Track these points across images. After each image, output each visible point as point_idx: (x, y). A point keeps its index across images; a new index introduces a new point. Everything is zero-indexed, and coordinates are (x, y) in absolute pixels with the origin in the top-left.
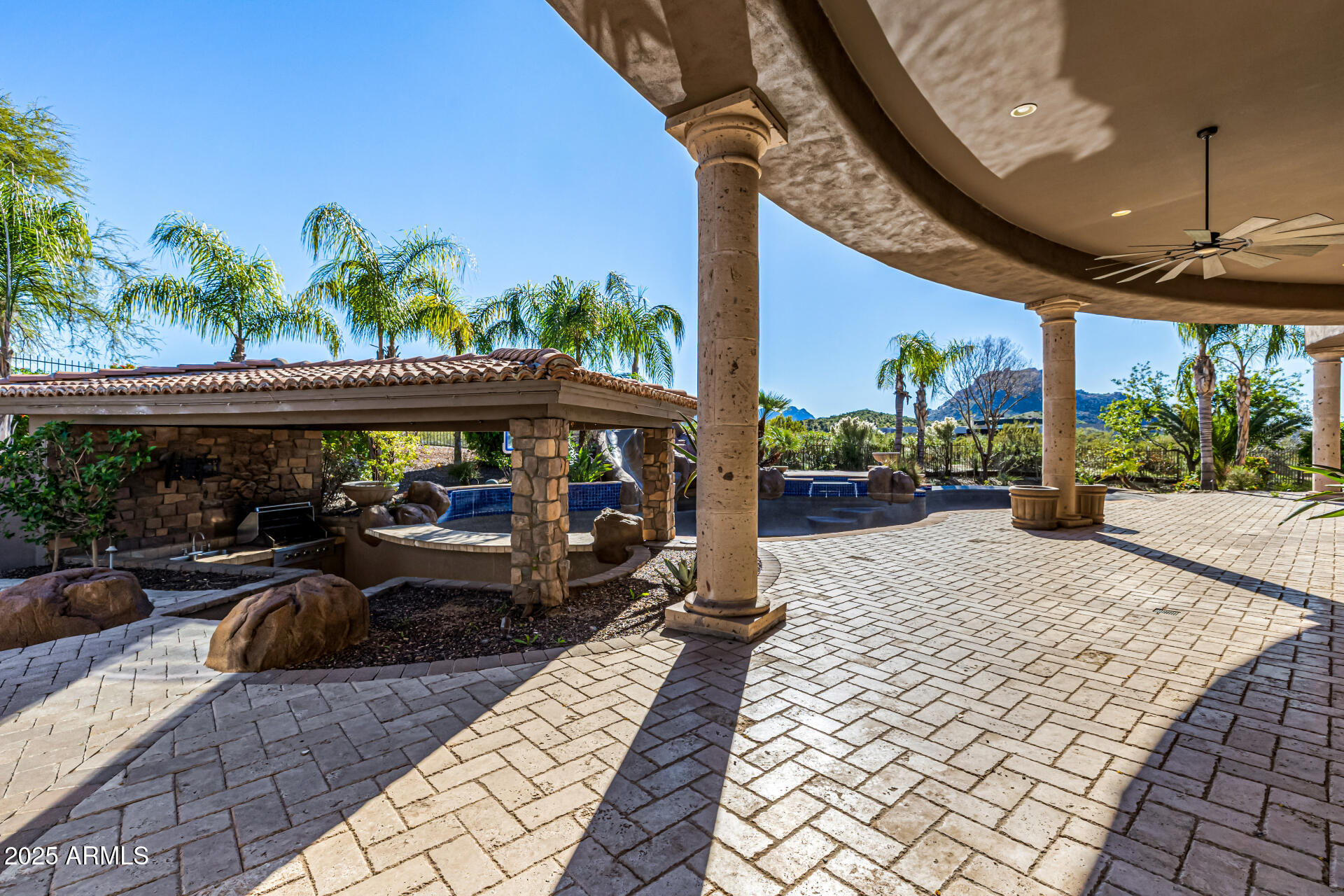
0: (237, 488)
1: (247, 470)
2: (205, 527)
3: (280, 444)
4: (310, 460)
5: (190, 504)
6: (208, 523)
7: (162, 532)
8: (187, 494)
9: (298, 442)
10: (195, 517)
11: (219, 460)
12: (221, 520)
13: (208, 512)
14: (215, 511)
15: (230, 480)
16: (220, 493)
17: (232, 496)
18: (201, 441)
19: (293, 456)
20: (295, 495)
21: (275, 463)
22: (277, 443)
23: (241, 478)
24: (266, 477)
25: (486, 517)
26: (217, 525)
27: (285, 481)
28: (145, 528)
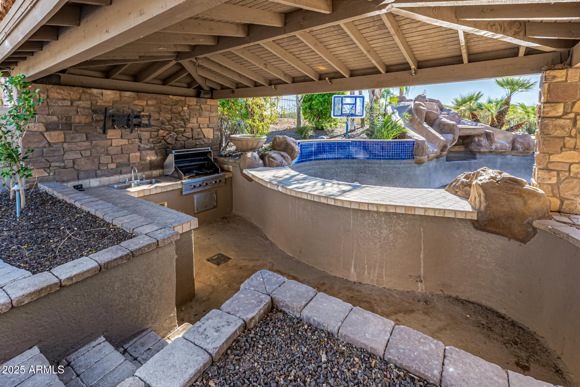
0: (164, 137)
1: (169, 124)
2: (143, 162)
3: (191, 107)
4: (211, 119)
5: (131, 147)
6: (145, 160)
7: (113, 166)
8: (129, 139)
9: (203, 106)
10: (135, 156)
11: (150, 116)
12: (154, 158)
13: (144, 152)
14: (149, 152)
15: (158, 131)
16: (152, 140)
17: (160, 142)
18: (137, 102)
19: (200, 116)
20: (203, 143)
21: (188, 120)
22: (189, 106)
23: (166, 130)
24: (183, 129)
25: (321, 161)
26: (151, 162)
27: (195, 132)
28: (100, 163)
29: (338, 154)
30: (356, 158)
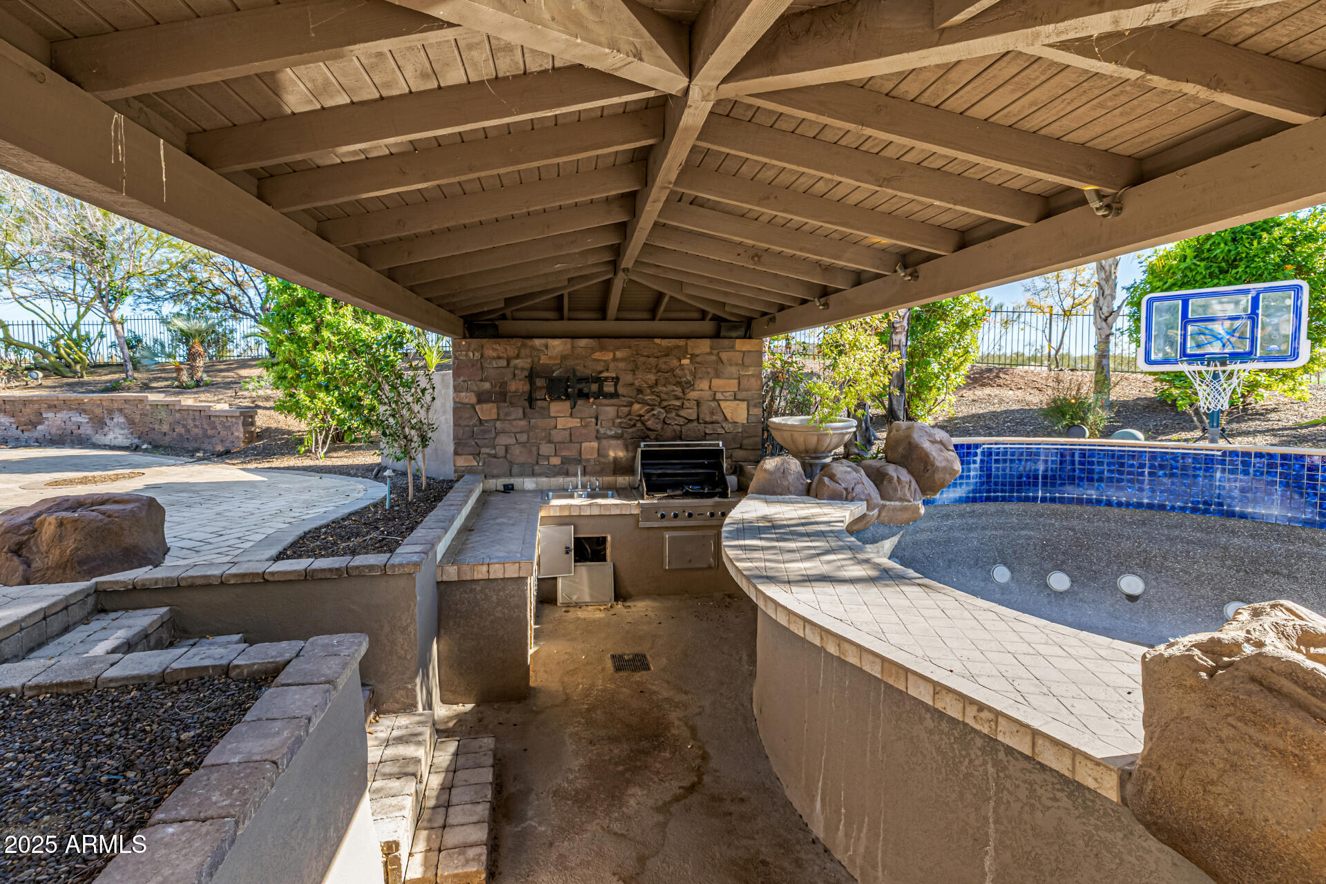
0: (641, 416)
1: (653, 393)
2: (602, 460)
3: (698, 359)
4: (744, 382)
5: (584, 431)
6: (607, 456)
7: (556, 461)
8: (581, 419)
9: (724, 356)
10: (590, 447)
11: (616, 380)
12: (621, 454)
13: (604, 442)
14: (613, 442)
15: (630, 404)
16: (619, 420)
17: (634, 425)
18: (597, 355)
19: (718, 376)
20: (720, 431)
21: (690, 385)
22: (693, 356)
23: (644, 403)
24: (678, 403)
26: (615, 459)
27: (705, 409)
28: (538, 454)
29: (1153, 491)
30: (1243, 516)
